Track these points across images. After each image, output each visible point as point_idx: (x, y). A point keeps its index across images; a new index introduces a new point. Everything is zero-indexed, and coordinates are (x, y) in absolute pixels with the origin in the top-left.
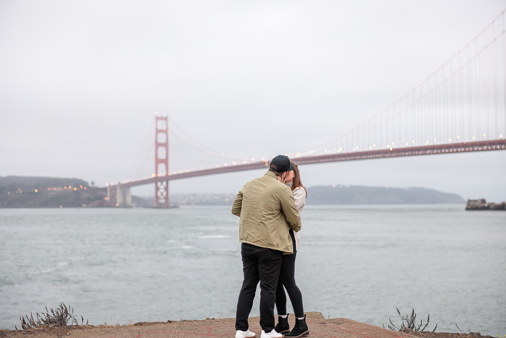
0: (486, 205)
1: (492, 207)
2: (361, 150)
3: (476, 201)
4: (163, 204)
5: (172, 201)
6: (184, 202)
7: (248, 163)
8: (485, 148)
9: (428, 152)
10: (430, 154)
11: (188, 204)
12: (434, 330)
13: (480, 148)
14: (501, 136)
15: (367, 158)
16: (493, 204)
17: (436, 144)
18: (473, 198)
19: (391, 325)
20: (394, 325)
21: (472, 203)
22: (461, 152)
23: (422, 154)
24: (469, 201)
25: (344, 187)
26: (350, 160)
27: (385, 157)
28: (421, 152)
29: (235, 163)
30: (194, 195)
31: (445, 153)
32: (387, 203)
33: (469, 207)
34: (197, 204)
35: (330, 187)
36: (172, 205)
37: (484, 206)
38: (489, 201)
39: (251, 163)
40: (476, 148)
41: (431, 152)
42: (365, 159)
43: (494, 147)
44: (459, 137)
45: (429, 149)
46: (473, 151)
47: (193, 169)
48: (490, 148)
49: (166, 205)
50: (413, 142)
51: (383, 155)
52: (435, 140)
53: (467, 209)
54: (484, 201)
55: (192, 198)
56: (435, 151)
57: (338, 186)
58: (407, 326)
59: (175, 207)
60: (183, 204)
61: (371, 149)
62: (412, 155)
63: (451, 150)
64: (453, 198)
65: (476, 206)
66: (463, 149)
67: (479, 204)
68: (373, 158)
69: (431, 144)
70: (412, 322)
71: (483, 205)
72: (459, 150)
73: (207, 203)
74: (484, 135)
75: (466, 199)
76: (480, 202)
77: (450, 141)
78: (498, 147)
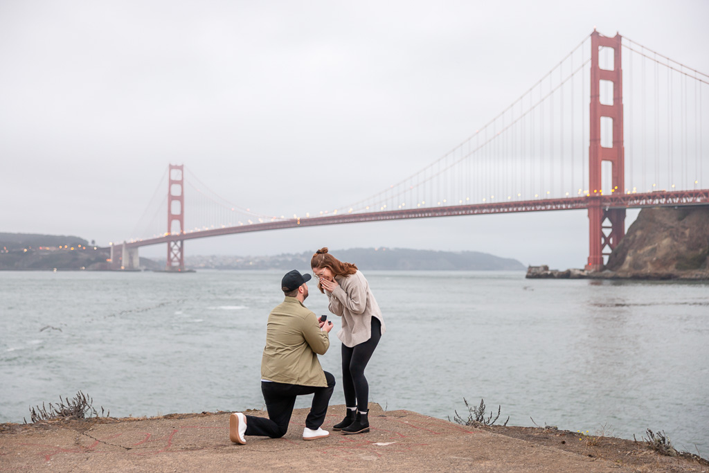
0: (549, 273)
1: (555, 275)
2: (408, 207)
3: (538, 268)
4: (178, 267)
5: (187, 263)
6: (202, 265)
7: (277, 220)
8: (549, 207)
9: (484, 211)
10: (486, 213)
11: (206, 267)
12: (505, 424)
13: (543, 208)
14: (567, 194)
15: (415, 218)
16: (556, 271)
17: (493, 202)
18: (534, 264)
19: (457, 417)
20: (460, 418)
21: (533, 271)
22: (522, 211)
23: (478, 214)
24: (530, 268)
25: (388, 249)
26: (395, 219)
27: (435, 216)
28: (476, 212)
29: (261, 221)
30: (213, 257)
31: (504, 212)
32: (437, 269)
33: (530, 274)
34: (217, 268)
35: (372, 250)
36: (187, 269)
37: (547, 274)
38: (552, 268)
39: (281, 220)
40: (538, 208)
41: (488, 211)
42: (412, 218)
43: (559, 206)
44: (519, 195)
45: (486, 208)
46: (536, 210)
47: (213, 227)
48: (554, 207)
49: (181, 269)
50: (468, 199)
51: (433, 214)
52: (492, 197)
53: (528, 277)
54: (546, 268)
55: (211, 261)
56: (493, 210)
57: (381, 249)
58: (475, 419)
59: (190, 271)
60: (200, 268)
61: (419, 206)
62: (466, 214)
63: (510, 209)
64: (512, 264)
65: (538, 274)
66: (524, 209)
67: (541, 271)
68: (422, 217)
69: (488, 202)
70: (481, 413)
71: (545, 272)
72: (519, 209)
73: (229, 267)
74: (548, 193)
75: (527, 266)
76: (542, 269)
77: (509, 199)
78: (564, 206)
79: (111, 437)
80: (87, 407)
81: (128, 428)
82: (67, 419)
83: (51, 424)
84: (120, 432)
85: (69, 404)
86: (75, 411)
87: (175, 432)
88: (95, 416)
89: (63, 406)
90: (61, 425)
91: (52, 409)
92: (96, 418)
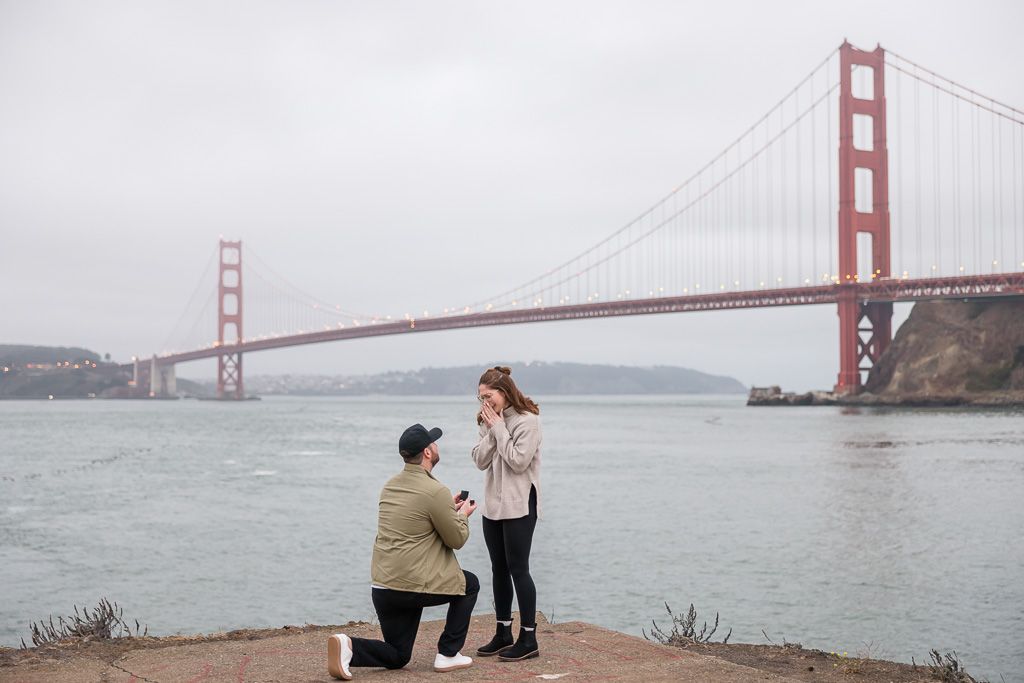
0: (782, 397)
1: (791, 400)
2: (574, 302)
3: (765, 389)
4: (232, 392)
5: (247, 387)
6: (269, 389)
7: (381, 323)
8: (781, 300)
9: (686, 307)
10: (689, 310)
11: (276, 393)
12: (726, 640)
13: (772, 302)
14: (807, 281)
15: (584, 317)
16: (792, 394)
17: (699, 293)
18: (759, 385)
19: (655, 630)
20: (660, 631)
21: (758, 394)
22: (741, 307)
23: (677, 311)
24: (754, 389)
25: (544, 365)
26: (555, 319)
27: (614, 315)
28: (673, 308)
29: (357, 324)
30: (286, 377)
31: (714, 308)
32: (617, 393)
33: (754, 400)
34: (292, 393)
35: (521, 365)
36: (247, 396)
37: (779, 399)
38: (786, 389)
39: (386, 322)
40: (765, 302)
41: (691, 307)
42: (580, 318)
43: (795, 300)
44: (737, 283)
45: (688, 303)
46: (761, 305)
47: (286, 333)
48: (788, 301)
49: (238, 396)
50: (662, 289)
51: (611, 311)
52: (698, 286)
53: (750, 404)
54: (777, 390)
55: (283, 383)
56: (698, 306)
57: (535, 363)
58: (681, 632)
59: (252, 399)
60: (267, 394)
61: (590, 300)
62: (659, 312)
63: (724, 304)
64: (728, 384)
65: (765, 399)
66: (744, 303)
67: (769, 395)
68: (594, 316)
69: (692, 293)
70: (690, 625)
71: (776, 396)
72: (738, 304)
73: (309, 392)
74: (780, 279)
75: (749, 387)
76: (772, 391)
77: (722, 289)
78: (802, 299)
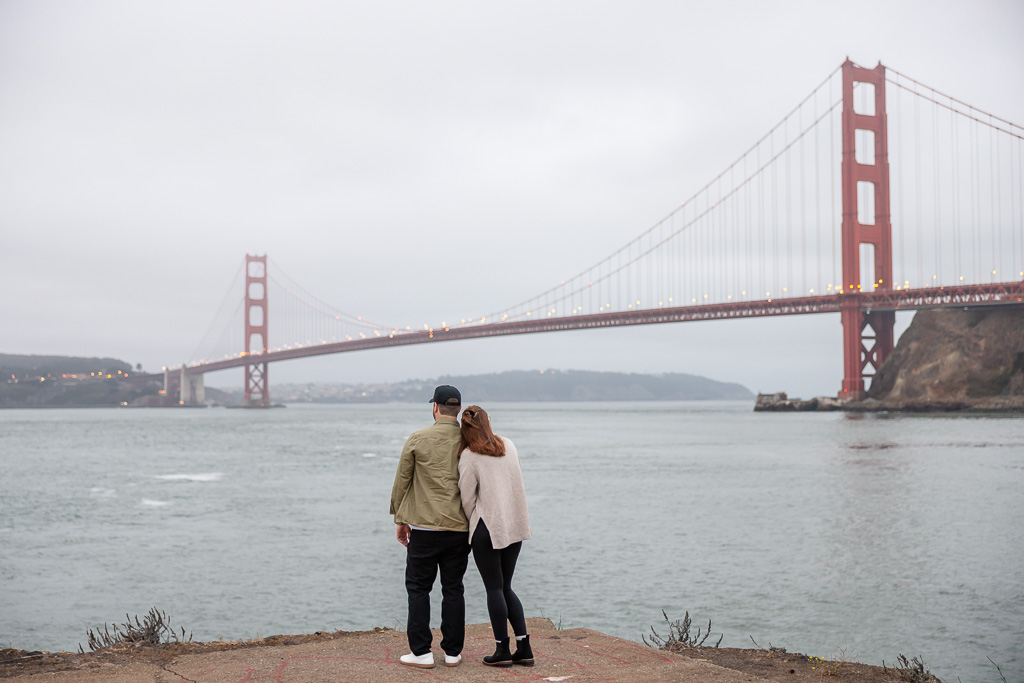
0: (787, 403)
1: (797, 406)
2: (586, 312)
3: (772, 396)
4: (258, 400)
5: (273, 395)
6: (294, 397)
7: (401, 333)
8: (786, 309)
9: (694, 316)
10: (697, 319)
11: (300, 400)
13: (778, 311)
14: (812, 291)
15: (596, 327)
16: (798, 400)
17: (706, 303)
18: (765, 392)
19: (653, 635)
20: (657, 636)
21: (765, 400)
22: (748, 316)
23: (685, 320)
24: (761, 396)
25: (558, 372)
26: (568, 329)
27: (625, 324)
28: (682, 317)
29: (378, 334)
30: (310, 386)
31: (722, 318)
32: (628, 399)
33: (761, 406)
34: (315, 401)
35: (536, 372)
36: (272, 404)
37: (784, 404)
38: (792, 395)
39: (406, 333)
40: (771, 311)
41: (700, 316)
42: (592, 327)
43: (800, 309)
44: (744, 293)
45: (696, 312)
46: (767, 315)
47: (309, 344)
48: (793, 310)
49: (264, 403)
50: (671, 300)
51: (622, 321)
52: (706, 296)
53: (757, 409)
54: (783, 396)
55: (307, 391)
56: (706, 315)
57: (549, 371)
58: (677, 637)
59: (278, 406)
60: (292, 401)
61: (602, 310)
62: (668, 321)
63: (732, 314)
64: (734, 391)
65: (771, 405)
66: (750, 313)
67: (775, 401)
68: (606, 326)
69: (700, 303)
70: (686, 630)
71: (782, 402)
72: (744, 313)
73: (333, 400)
74: (785, 289)
75: (757, 394)
76: (778, 398)
77: (729, 299)
78: (807, 309)
79: (202, 673)
80: (162, 629)
81: (223, 660)
82: (138, 645)
83: (117, 652)
84: (213, 666)
85: (139, 625)
86: (148, 635)
87: (285, 664)
88: (175, 640)
89: (130, 626)
90: (130, 654)
91: (117, 631)
92: (176, 643)
